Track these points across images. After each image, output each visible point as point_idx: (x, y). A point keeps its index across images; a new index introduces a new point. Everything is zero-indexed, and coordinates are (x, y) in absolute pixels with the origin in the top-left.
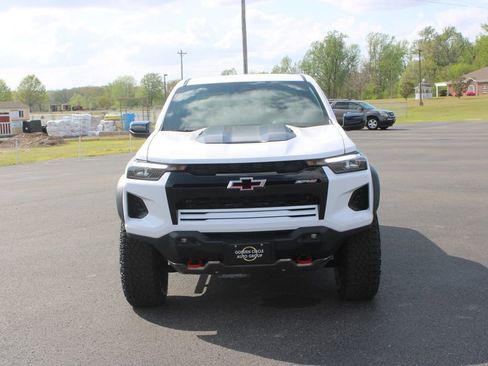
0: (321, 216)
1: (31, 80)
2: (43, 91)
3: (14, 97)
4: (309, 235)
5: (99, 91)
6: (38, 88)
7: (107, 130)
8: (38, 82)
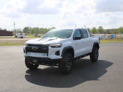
0: (48, 56)
1: (101, 27)
2: (103, 29)
3: (97, 31)
4: (45, 59)
5: (116, 30)
6: (102, 29)
7: (107, 38)
8: (102, 28)
